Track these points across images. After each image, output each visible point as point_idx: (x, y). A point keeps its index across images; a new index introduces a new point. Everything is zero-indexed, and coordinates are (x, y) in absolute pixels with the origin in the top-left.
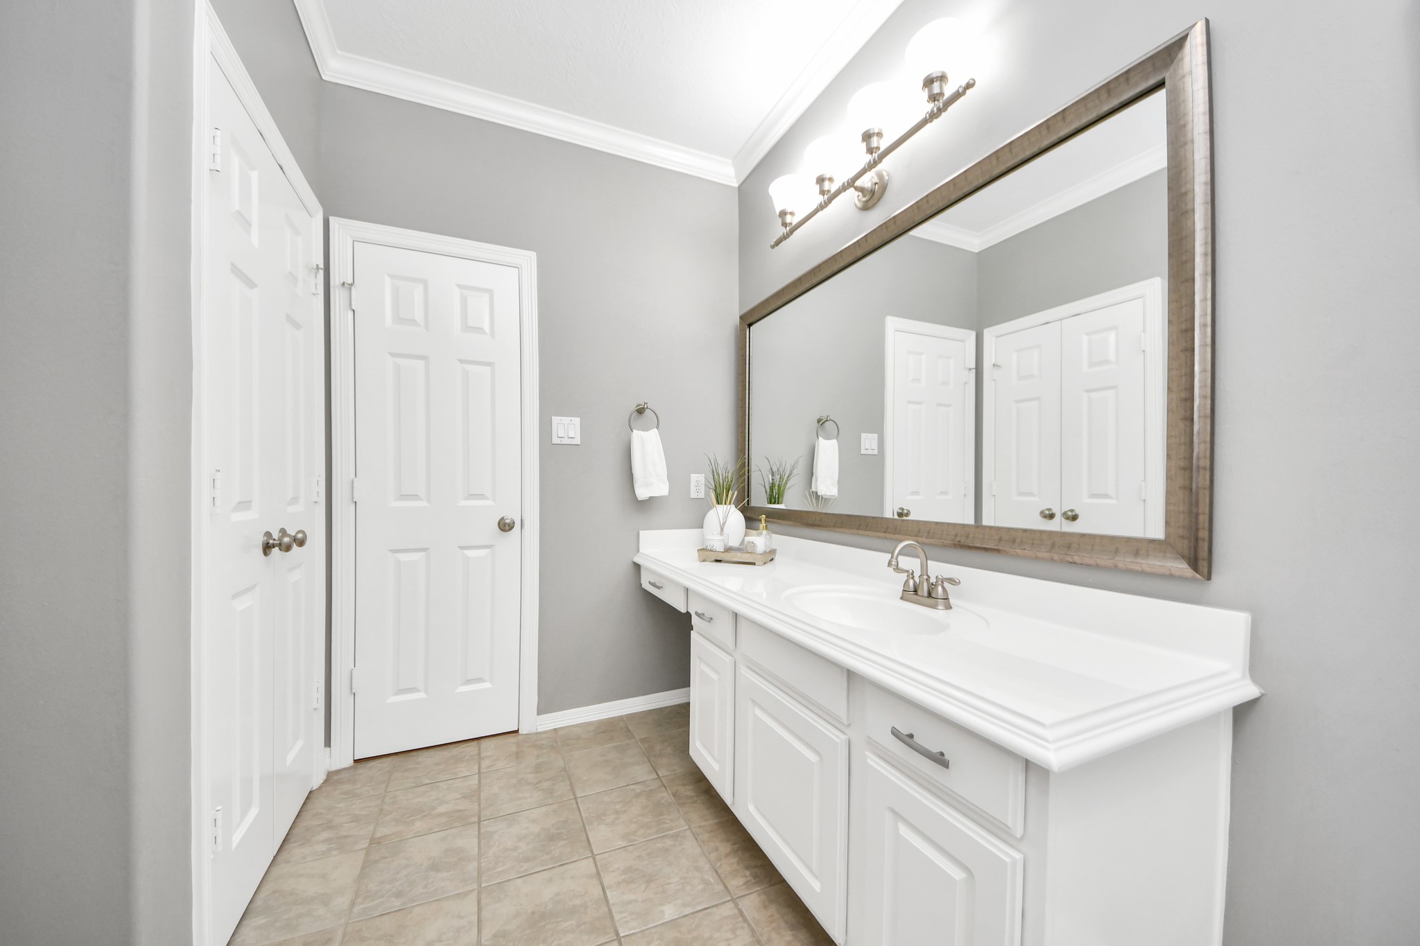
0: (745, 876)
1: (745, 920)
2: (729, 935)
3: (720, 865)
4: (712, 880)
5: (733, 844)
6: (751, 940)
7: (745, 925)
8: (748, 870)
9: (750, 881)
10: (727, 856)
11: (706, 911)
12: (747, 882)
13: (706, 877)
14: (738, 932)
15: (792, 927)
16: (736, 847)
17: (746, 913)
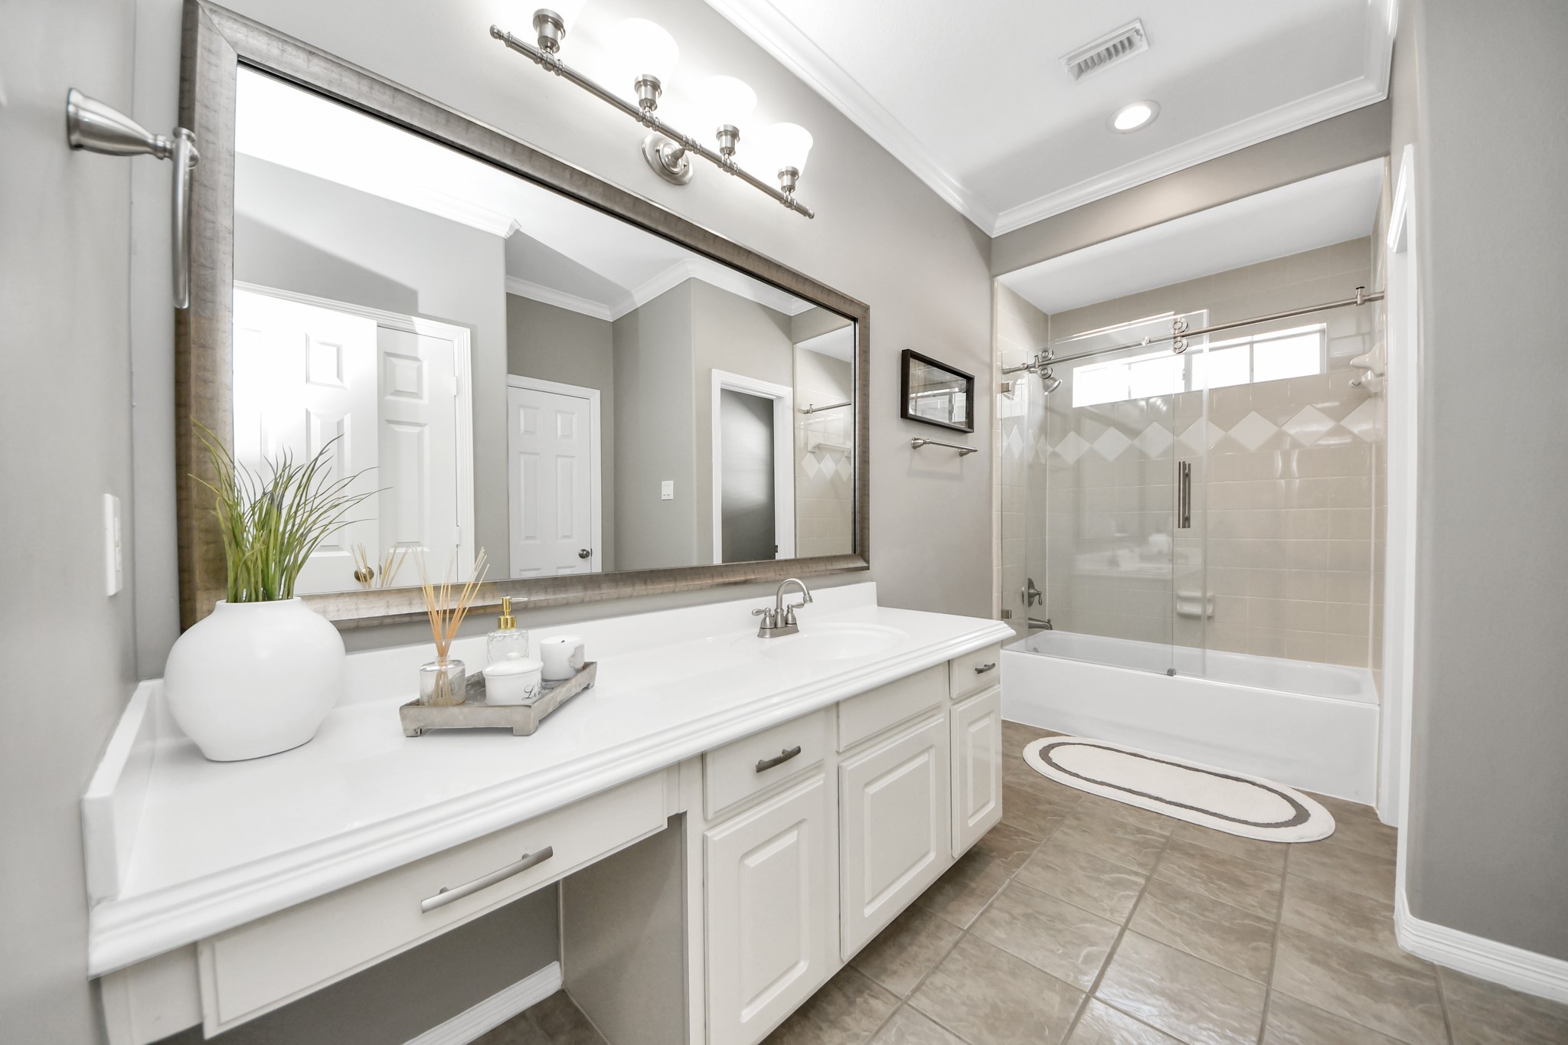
0: (866, 1002)
1: (922, 983)
2: (948, 991)
3: (866, 1031)
4: (894, 1030)
5: (821, 1029)
6: (939, 973)
7: (927, 982)
8: (855, 1002)
9: (869, 995)
10: (845, 1030)
11: (937, 1020)
12: (873, 996)
13: (893, 1039)
14: (940, 985)
15: (902, 948)
16: (824, 1026)
17: (914, 986)
